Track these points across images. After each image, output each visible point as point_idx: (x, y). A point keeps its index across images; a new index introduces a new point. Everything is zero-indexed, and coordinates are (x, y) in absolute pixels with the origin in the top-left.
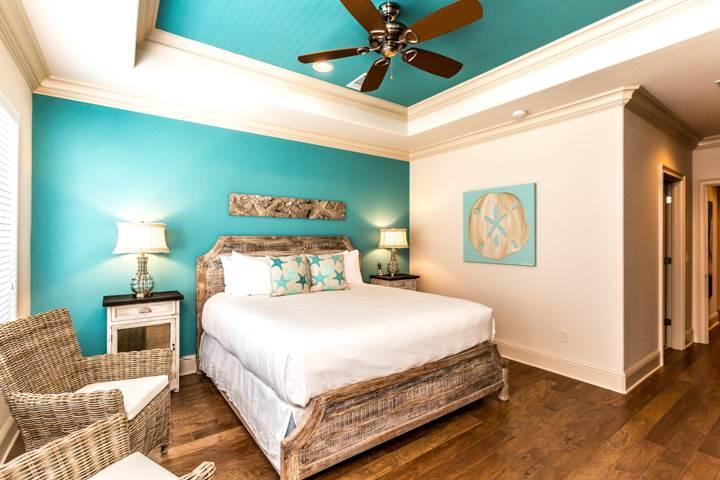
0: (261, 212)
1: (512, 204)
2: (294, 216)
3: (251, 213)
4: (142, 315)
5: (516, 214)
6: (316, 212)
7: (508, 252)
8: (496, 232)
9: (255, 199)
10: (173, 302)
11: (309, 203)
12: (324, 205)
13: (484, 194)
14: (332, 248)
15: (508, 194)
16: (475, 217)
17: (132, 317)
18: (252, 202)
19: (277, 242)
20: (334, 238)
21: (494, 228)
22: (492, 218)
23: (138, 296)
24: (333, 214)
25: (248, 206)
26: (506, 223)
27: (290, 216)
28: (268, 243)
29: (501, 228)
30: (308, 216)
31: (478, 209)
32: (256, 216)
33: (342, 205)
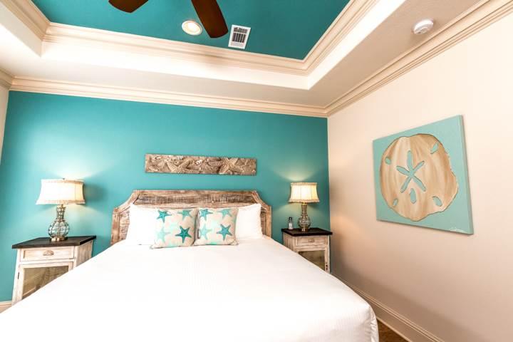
0: (173, 169)
1: (429, 148)
2: (204, 172)
3: (164, 171)
4: (45, 257)
5: (436, 159)
6: (226, 168)
7: (430, 211)
8: (412, 184)
9: (168, 159)
10: (72, 247)
11: (220, 160)
12: (233, 162)
13: (396, 139)
14: (240, 202)
15: (424, 135)
16: (386, 167)
17: (37, 259)
18: (166, 160)
19: (185, 196)
20: (242, 192)
21: (408, 180)
22: (406, 167)
23: (53, 240)
24: (243, 170)
25: (161, 164)
26: (424, 171)
27: (200, 173)
28: (178, 196)
29: (418, 180)
30: (218, 171)
31: (390, 157)
32: (169, 173)
33: (254, 161)
